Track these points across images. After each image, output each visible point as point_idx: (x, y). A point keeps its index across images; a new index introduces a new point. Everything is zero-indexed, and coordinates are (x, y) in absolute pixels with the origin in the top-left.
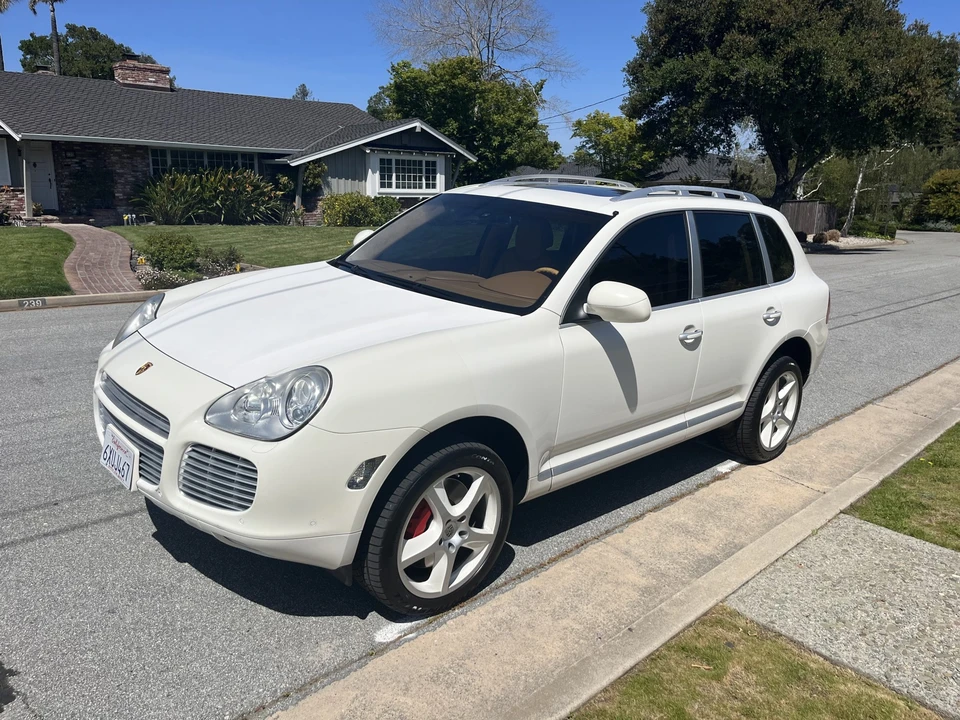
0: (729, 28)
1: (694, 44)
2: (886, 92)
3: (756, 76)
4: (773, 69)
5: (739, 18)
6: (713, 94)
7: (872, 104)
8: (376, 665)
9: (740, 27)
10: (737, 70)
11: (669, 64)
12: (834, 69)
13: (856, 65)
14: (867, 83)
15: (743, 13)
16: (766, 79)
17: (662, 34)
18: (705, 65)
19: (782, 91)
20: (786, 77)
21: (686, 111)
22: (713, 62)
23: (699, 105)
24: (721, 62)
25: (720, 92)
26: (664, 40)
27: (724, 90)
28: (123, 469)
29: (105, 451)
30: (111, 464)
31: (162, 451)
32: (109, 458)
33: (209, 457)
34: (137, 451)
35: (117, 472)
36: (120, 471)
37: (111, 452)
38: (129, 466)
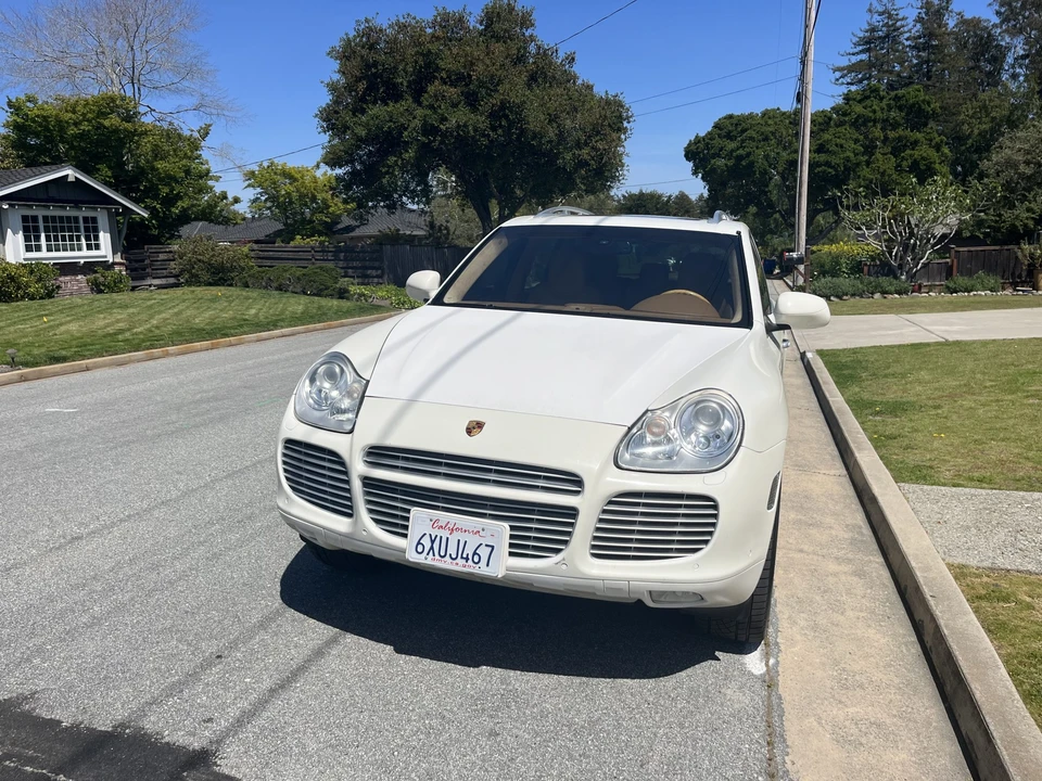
0: (431, 79)
1: (394, 94)
2: (579, 145)
3: (465, 126)
4: (480, 120)
5: (438, 69)
6: (424, 143)
7: (568, 156)
8: (787, 686)
9: (442, 78)
10: (446, 119)
11: (376, 109)
12: (535, 119)
13: (552, 119)
14: (561, 135)
15: (441, 64)
16: (475, 130)
17: (358, 80)
18: (408, 115)
19: (491, 142)
20: (494, 129)
21: (396, 161)
22: (419, 112)
23: (410, 154)
24: (429, 112)
25: (431, 142)
26: (362, 86)
27: (435, 140)
28: (475, 553)
29: (419, 543)
30: (437, 557)
31: (573, 512)
32: (432, 548)
33: (638, 504)
34: (506, 525)
35: (459, 560)
36: (467, 559)
37: (433, 542)
38: (493, 547)
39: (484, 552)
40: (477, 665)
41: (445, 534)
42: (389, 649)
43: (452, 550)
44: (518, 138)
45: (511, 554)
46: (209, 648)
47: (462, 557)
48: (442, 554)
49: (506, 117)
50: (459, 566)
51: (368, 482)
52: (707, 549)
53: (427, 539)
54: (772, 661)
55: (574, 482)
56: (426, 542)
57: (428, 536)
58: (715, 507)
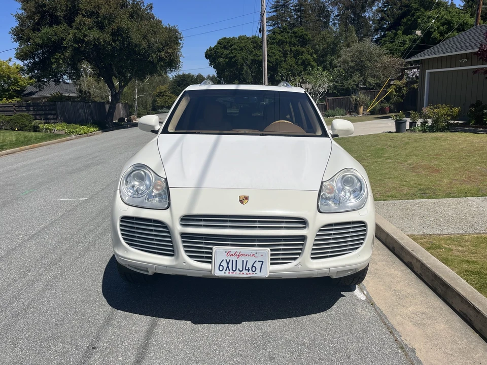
0: (77, 14)
1: (55, 21)
2: (159, 50)
3: (98, 39)
4: (107, 37)
5: (79, 9)
6: (75, 47)
7: (154, 56)
9: (82, 14)
10: (87, 35)
11: (46, 30)
12: (136, 38)
14: (149, 46)
15: (81, 7)
16: (104, 41)
17: (35, 14)
18: (67, 34)
19: (113, 48)
20: (114, 41)
21: (60, 56)
22: (72, 31)
23: (68, 53)
24: (76, 31)
25: (80, 47)
26: (37, 18)
27: (82, 46)
28: (253, 266)
29: (220, 265)
30: (231, 271)
31: (303, 238)
32: (228, 267)
33: (331, 230)
34: (268, 249)
35: (244, 271)
36: (249, 270)
37: (228, 264)
38: (262, 262)
39: (258, 265)
41: (234, 258)
42: (189, 322)
43: (240, 266)
44: (128, 47)
45: (272, 264)
47: (246, 270)
48: (234, 269)
49: (121, 35)
50: (245, 274)
51: (184, 236)
52: (362, 247)
53: (225, 262)
54: (365, 292)
55: (303, 222)
56: (224, 264)
58: (365, 226)
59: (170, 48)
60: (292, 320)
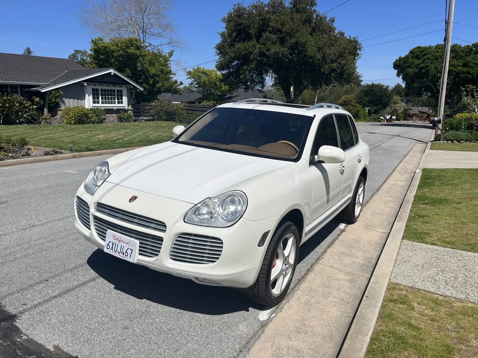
0: (265, 31)
1: (248, 37)
2: (332, 62)
3: (278, 53)
4: (285, 50)
5: (268, 26)
6: (259, 60)
7: (327, 67)
8: (268, 330)
9: (269, 30)
10: (270, 50)
11: (238, 45)
12: (311, 50)
13: (319, 49)
14: (324, 58)
15: (270, 24)
16: (283, 54)
17: (233, 31)
18: (254, 47)
19: (290, 60)
20: (291, 54)
21: (247, 68)
22: (258, 46)
23: (253, 65)
24: (262, 46)
25: (262, 60)
26: (234, 35)
27: (264, 59)
28: (126, 252)
29: (108, 245)
30: (114, 251)
31: (161, 239)
32: (112, 247)
33: (190, 239)
34: (138, 242)
35: (121, 254)
36: (123, 254)
37: (113, 245)
38: (132, 250)
39: (129, 252)
40: (141, 298)
41: (117, 242)
42: (113, 286)
43: (119, 250)
44: (303, 59)
45: (140, 254)
46: (45, 276)
48: (116, 250)
49: (298, 49)
50: (120, 256)
51: (95, 218)
52: (218, 261)
53: (111, 243)
54: (273, 315)
55: (161, 226)
56: (111, 245)
57: (111, 242)
58: (222, 243)
59: (343, 59)
60: (178, 310)
